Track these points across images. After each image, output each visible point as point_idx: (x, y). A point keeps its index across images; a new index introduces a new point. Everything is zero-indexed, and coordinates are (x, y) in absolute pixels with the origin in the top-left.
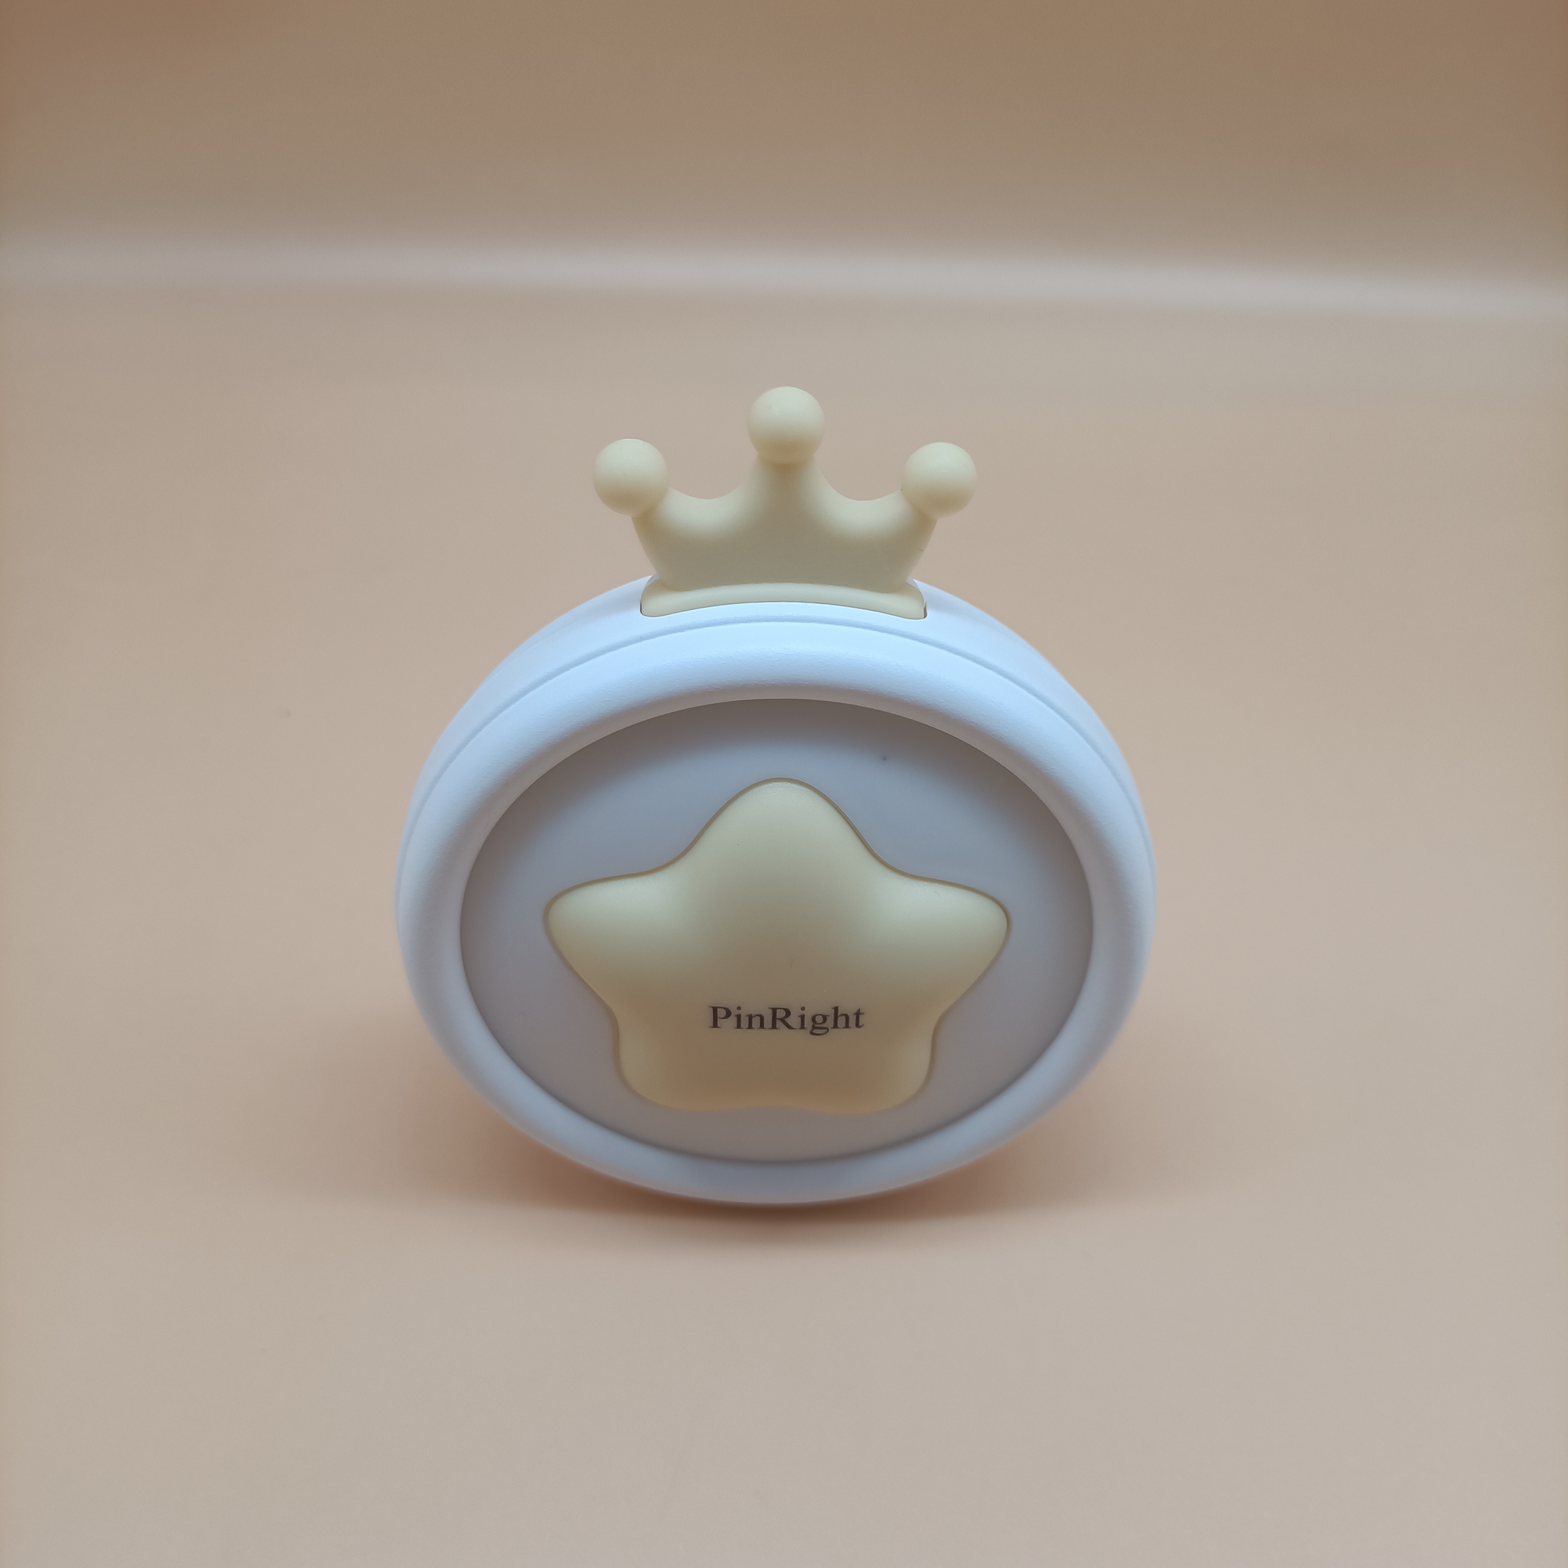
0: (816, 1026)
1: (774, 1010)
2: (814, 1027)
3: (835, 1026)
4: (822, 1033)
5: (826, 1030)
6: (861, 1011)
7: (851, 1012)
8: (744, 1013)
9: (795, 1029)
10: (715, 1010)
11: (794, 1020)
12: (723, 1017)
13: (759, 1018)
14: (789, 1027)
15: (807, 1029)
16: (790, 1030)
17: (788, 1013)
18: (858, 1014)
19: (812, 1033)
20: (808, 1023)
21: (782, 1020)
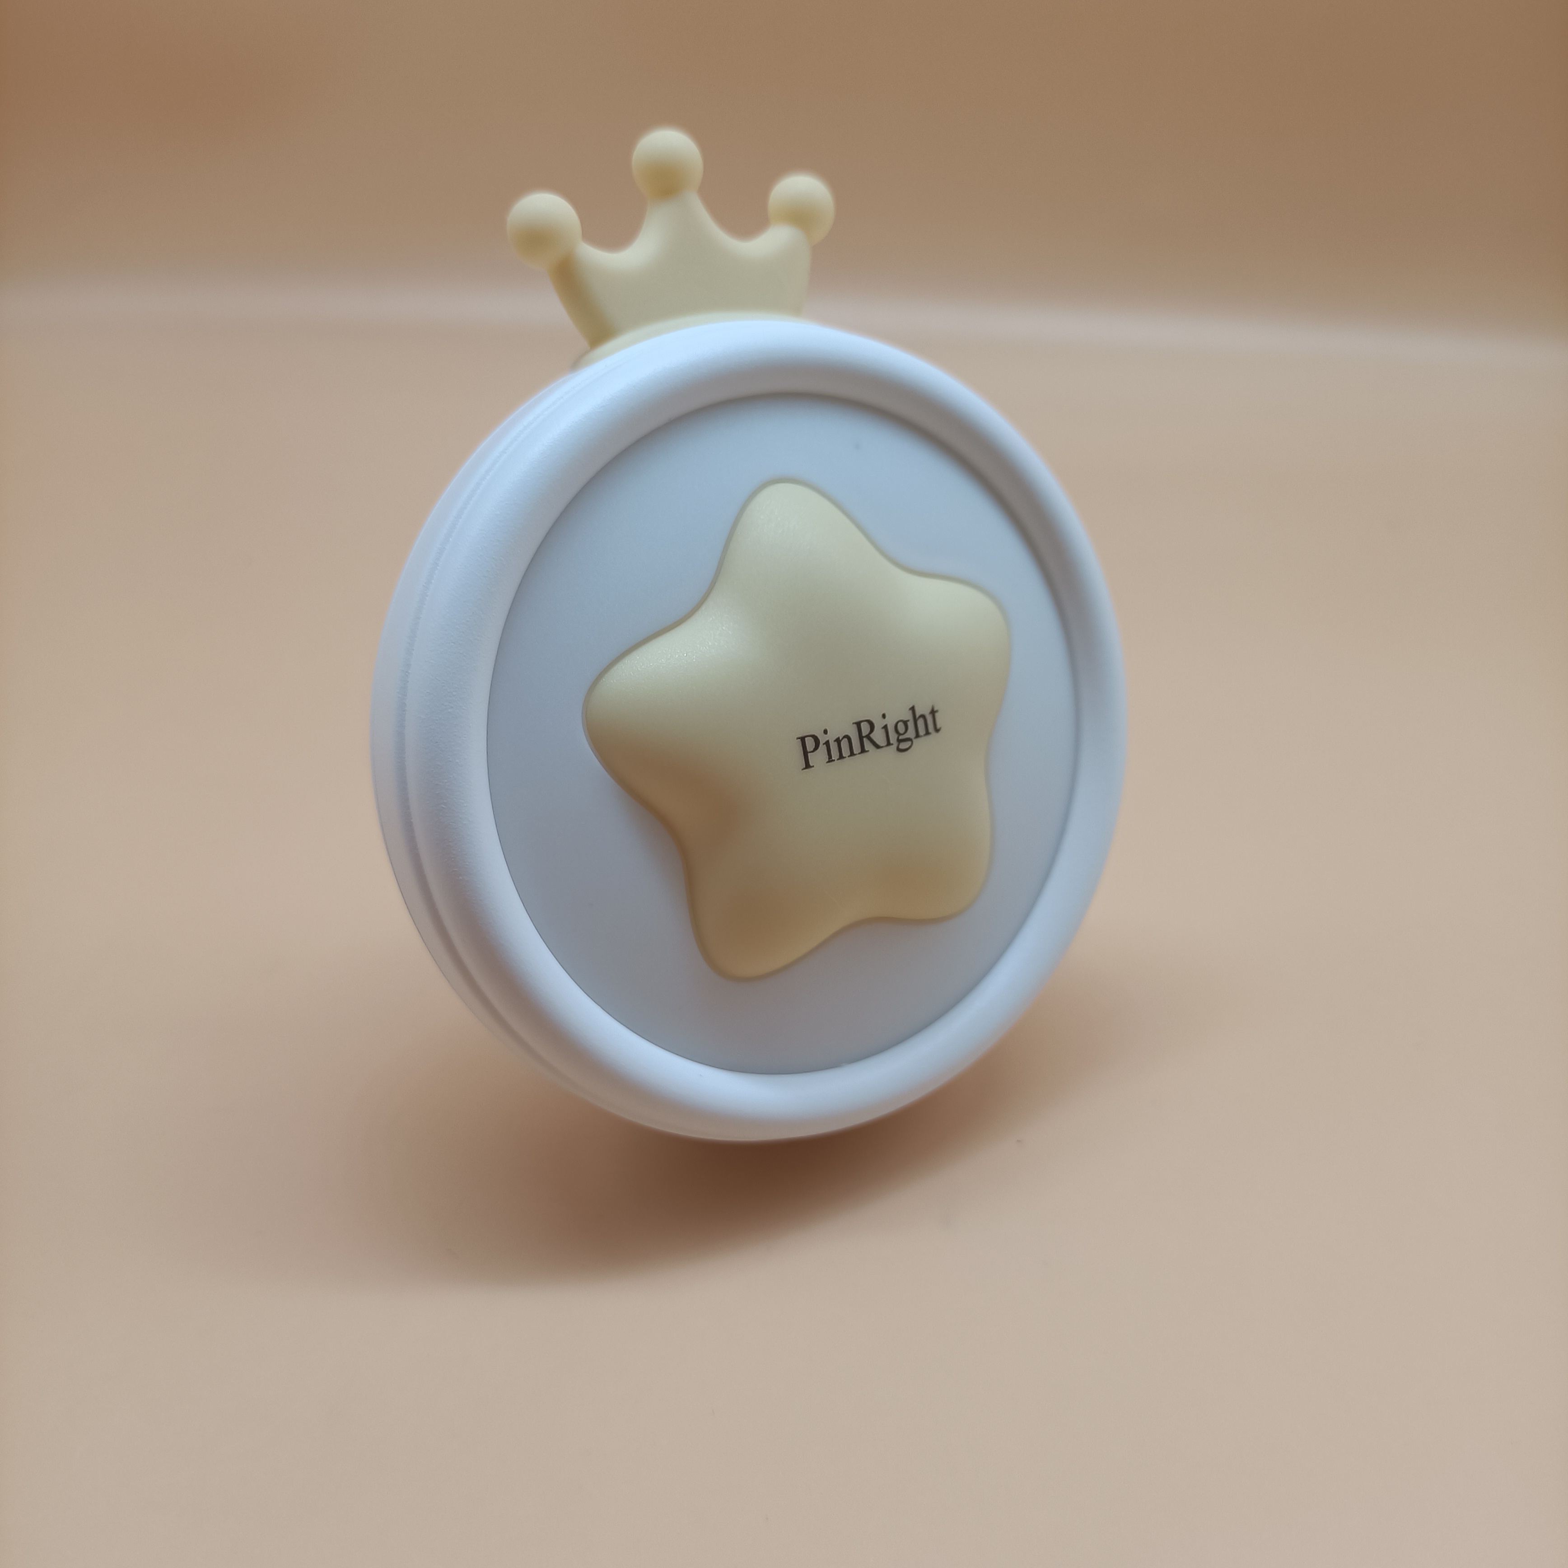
0: (901, 738)
1: (858, 724)
2: (899, 741)
3: (918, 736)
4: (907, 747)
5: (909, 743)
6: (935, 709)
7: (926, 711)
8: (831, 737)
9: (882, 747)
10: (803, 739)
11: (878, 736)
12: (812, 750)
13: (846, 739)
14: (878, 747)
15: (892, 744)
16: (878, 750)
17: (872, 725)
18: (933, 712)
19: (899, 750)
20: (893, 737)
21: (868, 737)
